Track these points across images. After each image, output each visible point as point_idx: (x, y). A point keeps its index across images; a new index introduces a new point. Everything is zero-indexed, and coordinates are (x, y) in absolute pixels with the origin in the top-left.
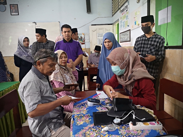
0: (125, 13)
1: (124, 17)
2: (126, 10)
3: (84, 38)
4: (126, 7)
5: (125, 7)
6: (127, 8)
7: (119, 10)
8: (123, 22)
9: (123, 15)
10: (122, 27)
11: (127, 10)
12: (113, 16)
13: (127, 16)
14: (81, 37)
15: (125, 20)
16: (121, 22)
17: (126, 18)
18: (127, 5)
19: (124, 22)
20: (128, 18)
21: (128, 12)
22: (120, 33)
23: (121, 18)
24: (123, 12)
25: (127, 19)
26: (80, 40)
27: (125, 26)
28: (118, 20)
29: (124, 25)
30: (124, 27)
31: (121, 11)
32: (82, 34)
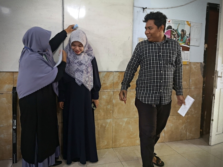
3: (190, 34)
14: (183, 31)
26: (180, 38)
32: (186, 23)
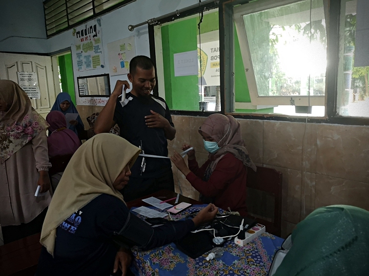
0: (89, 38)
1: (89, 47)
2: (92, 35)
4: (91, 27)
5: (88, 27)
6: (95, 31)
7: (72, 30)
8: (85, 57)
9: (85, 42)
10: (82, 67)
11: (96, 35)
12: (49, 37)
13: (97, 48)
15: (92, 53)
16: (79, 55)
17: (94, 50)
18: (95, 26)
19: (87, 57)
20: (99, 51)
21: (99, 40)
22: (78, 78)
23: (78, 47)
24: (82, 35)
25: (96, 52)
27: (92, 65)
28: (69, 49)
29: (90, 62)
30: (88, 66)
31: (78, 33)
